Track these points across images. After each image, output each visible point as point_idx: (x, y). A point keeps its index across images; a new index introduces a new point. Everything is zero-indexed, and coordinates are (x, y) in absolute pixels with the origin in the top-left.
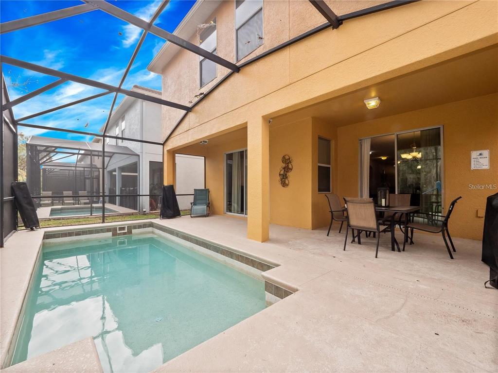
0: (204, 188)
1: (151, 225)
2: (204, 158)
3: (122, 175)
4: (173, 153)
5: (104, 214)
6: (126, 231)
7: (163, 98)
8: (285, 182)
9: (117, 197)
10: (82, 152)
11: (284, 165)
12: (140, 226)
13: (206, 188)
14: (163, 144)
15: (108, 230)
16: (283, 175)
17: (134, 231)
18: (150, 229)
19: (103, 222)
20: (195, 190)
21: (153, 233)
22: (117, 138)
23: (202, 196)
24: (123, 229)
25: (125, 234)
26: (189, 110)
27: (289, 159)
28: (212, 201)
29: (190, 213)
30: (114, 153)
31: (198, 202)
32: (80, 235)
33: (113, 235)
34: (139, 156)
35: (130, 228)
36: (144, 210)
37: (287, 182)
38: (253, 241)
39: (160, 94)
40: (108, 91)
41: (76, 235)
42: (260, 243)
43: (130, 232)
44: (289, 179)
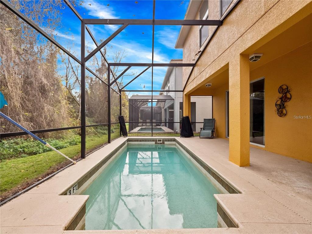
0: (212, 118)
1: (175, 140)
2: (211, 97)
3: (170, 111)
4: (189, 96)
5: (152, 132)
6: (162, 142)
7: (183, 62)
8: (282, 112)
9: (167, 123)
10: (157, 100)
11: (281, 95)
12: (169, 140)
13: (213, 118)
14: (183, 91)
15: (153, 140)
16: (280, 105)
17: (165, 142)
18: (174, 143)
19: (152, 136)
20: (205, 120)
21: (175, 145)
22: (167, 91)
23: (210, 123)
24: (160, 141)
25: (161, 143)
26: (194, 65)
27: (287, 88)
28: (217, 128)
29: (199, 135)
30: (166, 100)
31: (206, 128)
32: (141, 141)
33: (156, 143)
34: (174, 99)
35: (164, 140)
36: (177, 131)
37: (284, 112)
38: (233, 163)
39: (182, 60)
40: (148, 67)
41: (140, 141)
42: (239, 167)
43: (163, 143)
44: (287, 109)
